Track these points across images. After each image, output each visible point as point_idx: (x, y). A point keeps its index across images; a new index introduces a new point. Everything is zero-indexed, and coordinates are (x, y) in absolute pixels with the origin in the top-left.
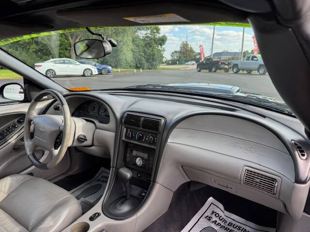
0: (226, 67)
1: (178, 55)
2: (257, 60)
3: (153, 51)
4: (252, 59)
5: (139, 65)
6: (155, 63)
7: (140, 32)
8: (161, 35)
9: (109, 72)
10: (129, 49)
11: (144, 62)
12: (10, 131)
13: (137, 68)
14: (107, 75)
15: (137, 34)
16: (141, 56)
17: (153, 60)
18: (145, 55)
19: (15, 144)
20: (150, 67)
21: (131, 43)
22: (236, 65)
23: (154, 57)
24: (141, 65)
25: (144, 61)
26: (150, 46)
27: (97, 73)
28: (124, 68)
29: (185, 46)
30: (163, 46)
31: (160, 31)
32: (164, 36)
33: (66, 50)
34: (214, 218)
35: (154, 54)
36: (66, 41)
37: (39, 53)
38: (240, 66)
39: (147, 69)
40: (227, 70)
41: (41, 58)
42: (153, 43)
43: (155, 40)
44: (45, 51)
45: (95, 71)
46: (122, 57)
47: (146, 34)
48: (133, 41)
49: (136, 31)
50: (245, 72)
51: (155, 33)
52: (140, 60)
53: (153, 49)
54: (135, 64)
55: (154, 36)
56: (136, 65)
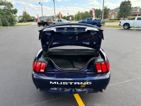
0: (50, 24)
1: (22, 18)
2: (62, 22)
4: (60, 21)
7: (1, 6)
8: (14, 9)
11: (7, 22)
16: (5, 19)
18: (7, 19)
20: (11, 24)
23: (12, 19)
24: (6, 24)
26: (9, 14)
29: (25, 13)
30: (16, 14)
31: (13, 7)
32: (16, 9)
42: (10, 12)
51: (10, 7)
52: (5, 21)
54: (2, 24)
55: (10, 9)
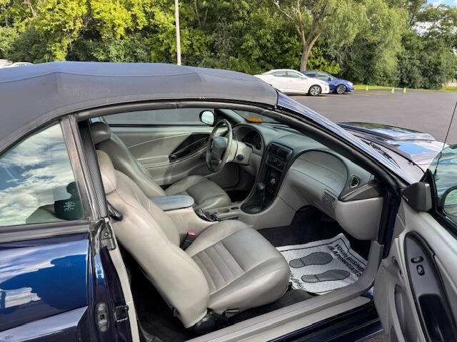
3: (438, 58)
5: (406, 81)
6: (437, 78)
7: (422, 24)
9: (347, 90)
10: (394, 53)
12: (200, 145)
13: (402, 85)
14: (343, 96)
15: (414, 28)
16: (414, 65)
17: (436, 72)
18: (421, 64)
19: (202, 155)
20: (427, 84)
21: (399, 45)
23: (438, 67)
24: (409, 80)
25: (417, 74)
26: (435, 50)
27: (328, 91)
28: (378, 85)
33: (297, 56)
34: (336, 250)
35: (440, 63)
36: (298, 43)
37: (262, 61)
39: (421, 87)
41: (263, 67)
42: (442, 43)
43: (446, 39)
44: (269, 58)
45: (326, 89)
46: (379, 66)
47: (432, 28)
48: (404, 40)
49: (413, 24)
51: (449, 25)
52: (410, 72)
53: (439, 55)
54: (399, 79)
55: (448, 31)
56: (402, 80)
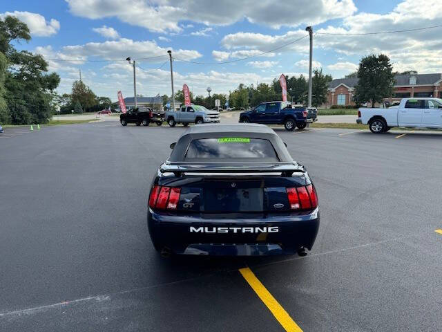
0: (159, 119)
1: (69, 100)
2: (193, 112)
3: (39, 96)
4: (188, 111)
5: (18, 118)
6: (44, 114)
8: (49, 73)
11: (26, 113)
13: (15, 122)
16: (21, 104)
17: (42, 109)
22: (171, 118)
26: (34, 90)
29: (79, 87)
30: (55, 90)
31: (48, 68)
32: (54, 74)
35: (43, 101)
38: (175, 118)
39: (33, 123)
40: (159, 123)
47: (22, 70)
50: (181, 125)
51: (37, 69)
52: (19, 111)
55: (37, 74)
